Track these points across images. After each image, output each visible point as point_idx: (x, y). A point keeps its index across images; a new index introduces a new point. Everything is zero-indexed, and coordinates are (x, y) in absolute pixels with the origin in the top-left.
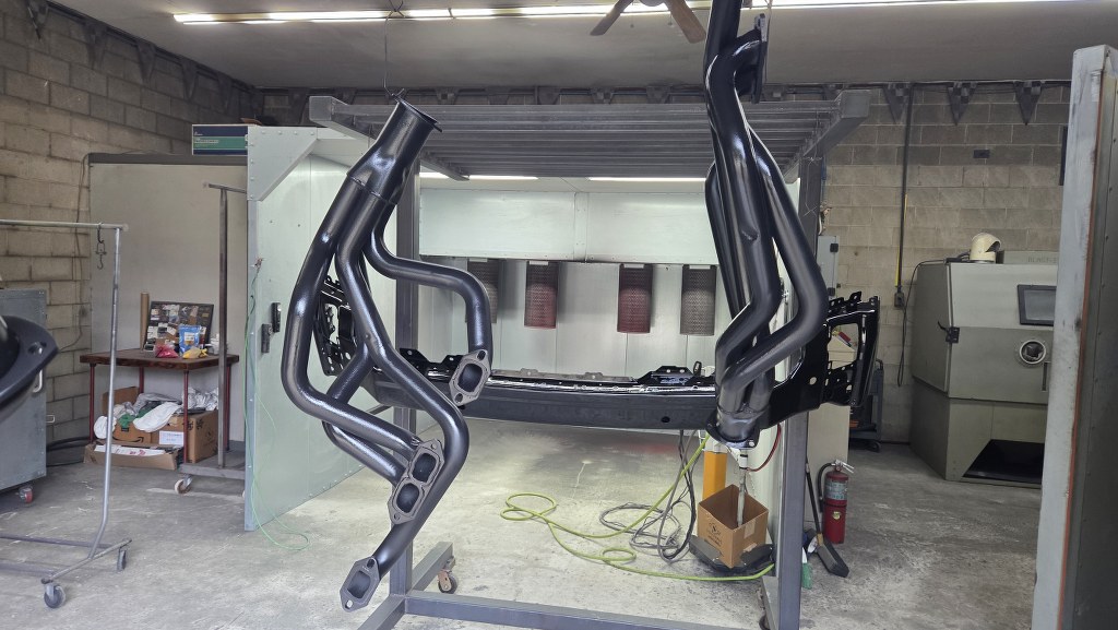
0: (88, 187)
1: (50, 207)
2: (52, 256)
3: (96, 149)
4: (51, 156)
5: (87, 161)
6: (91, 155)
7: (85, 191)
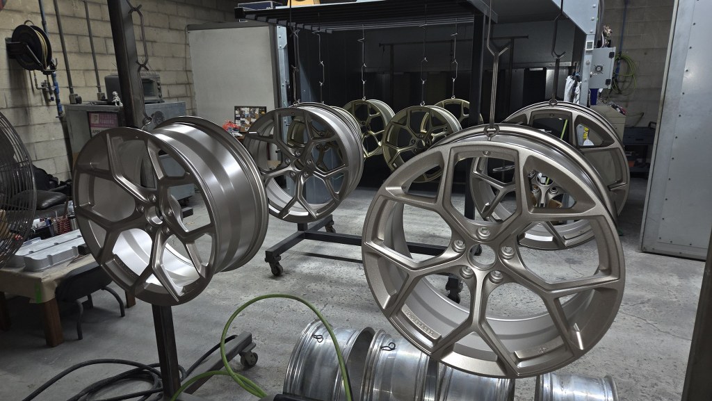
1: (173, 57)
2: (177, 84)
3: (191, 22)
4: (170, 29)
5: (187, 30)
6: (188, 26)
7: (187, 46)
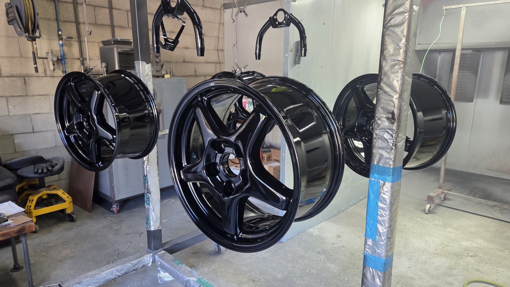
0: (223, 24)
2: (206, 63)
3: (227, 1)
4: (204, 6)
5: (222, 8)
7: (221, 26)
